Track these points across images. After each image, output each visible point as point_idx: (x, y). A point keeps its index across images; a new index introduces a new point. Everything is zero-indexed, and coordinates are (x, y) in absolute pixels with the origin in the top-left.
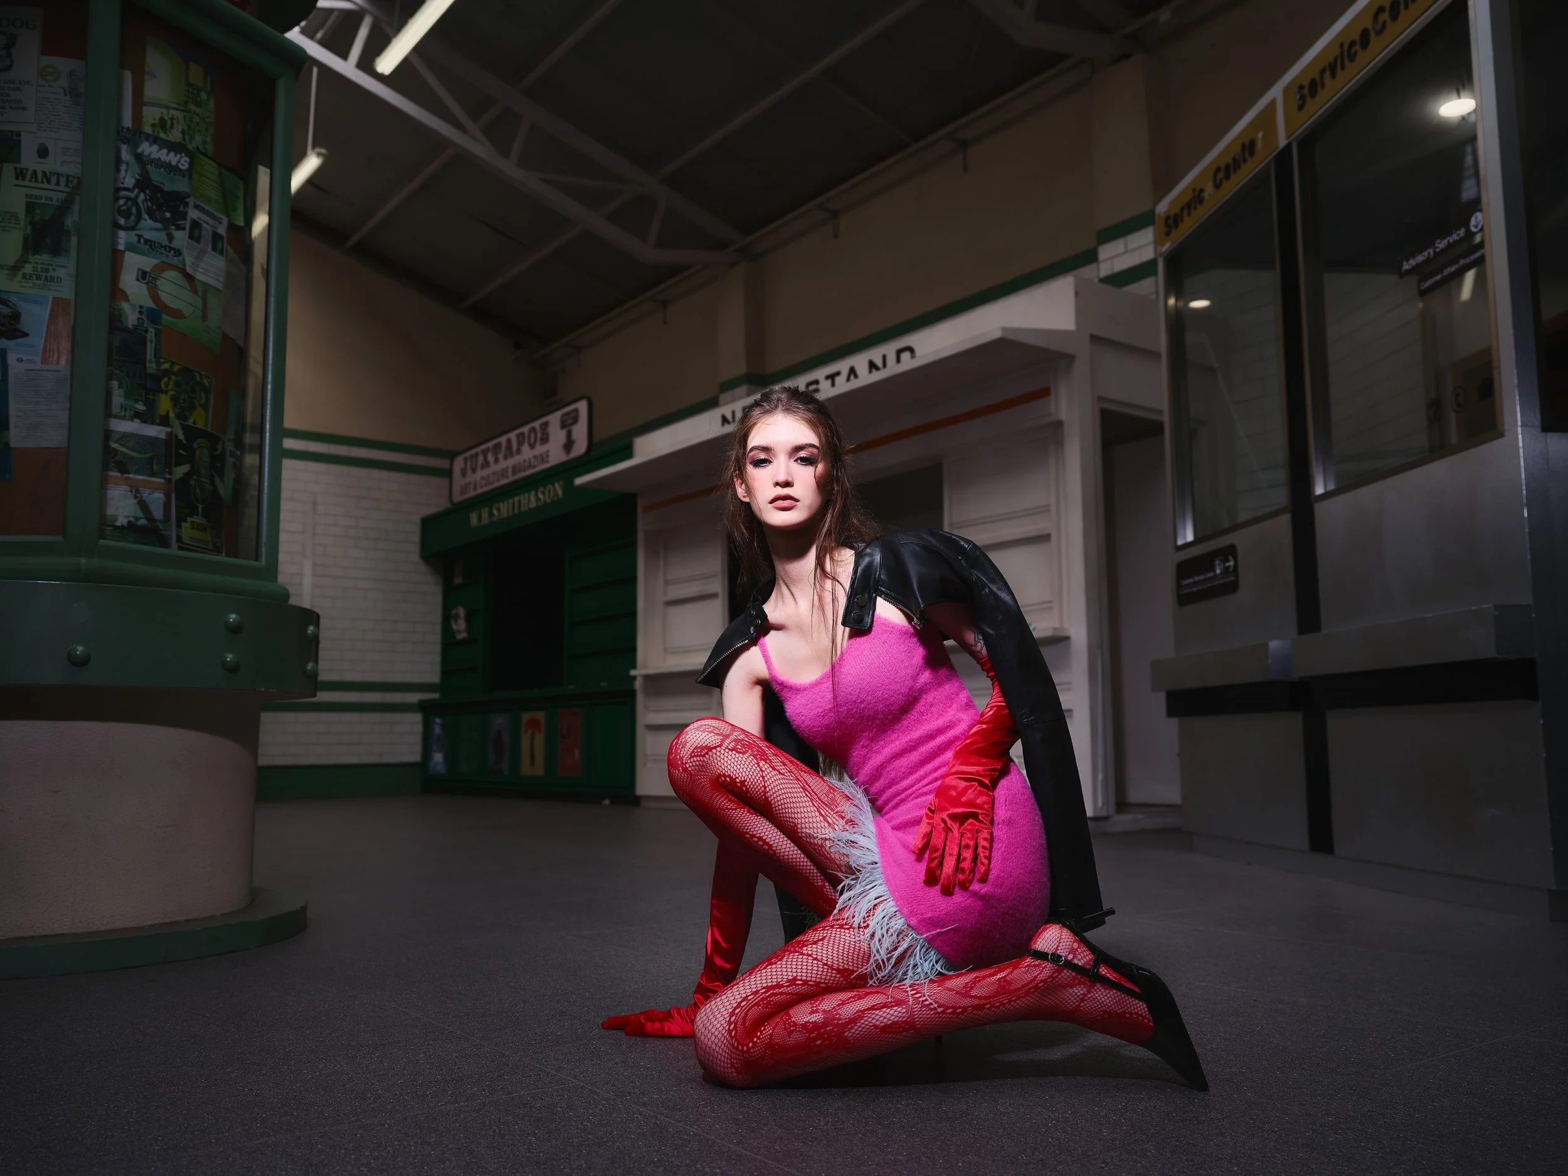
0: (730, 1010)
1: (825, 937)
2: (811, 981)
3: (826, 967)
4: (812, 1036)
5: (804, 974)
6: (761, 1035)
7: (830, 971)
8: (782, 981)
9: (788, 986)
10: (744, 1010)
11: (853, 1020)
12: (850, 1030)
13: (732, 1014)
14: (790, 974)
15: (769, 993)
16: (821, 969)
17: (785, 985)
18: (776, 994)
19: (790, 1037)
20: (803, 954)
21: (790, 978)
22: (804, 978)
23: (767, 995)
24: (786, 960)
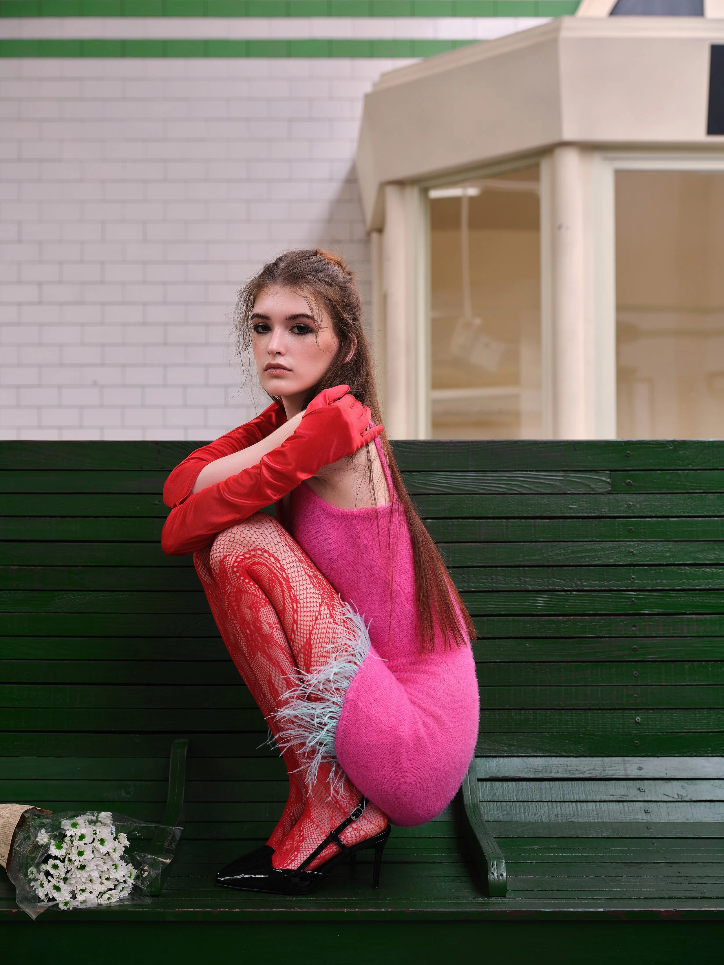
0: (266, 548)
1: (337, 624)
2: (297, 616)
3: (311, 628)
4: (251, 626)
5: (302, 610)
6: (246, 583)
7: (308, 632)
8: (294, 591)
9: (290, 596)
10: (266, 561)
11: (270, 658)
12: (262, 655)
13: (264, 550)
14: (301, 597)
15: (282, 581)
16: (308, 624)
17: (291, 593)
18: (282, 586)
19: (247, 608)
20: (320, 606)
21: (298, 598)
22: (299, 610)
23: (281, 579)
24: (314, 592)
